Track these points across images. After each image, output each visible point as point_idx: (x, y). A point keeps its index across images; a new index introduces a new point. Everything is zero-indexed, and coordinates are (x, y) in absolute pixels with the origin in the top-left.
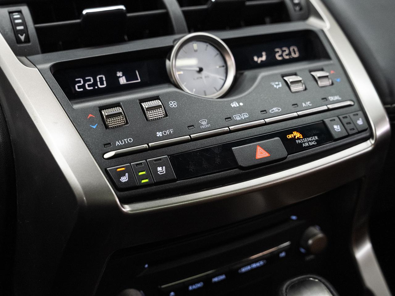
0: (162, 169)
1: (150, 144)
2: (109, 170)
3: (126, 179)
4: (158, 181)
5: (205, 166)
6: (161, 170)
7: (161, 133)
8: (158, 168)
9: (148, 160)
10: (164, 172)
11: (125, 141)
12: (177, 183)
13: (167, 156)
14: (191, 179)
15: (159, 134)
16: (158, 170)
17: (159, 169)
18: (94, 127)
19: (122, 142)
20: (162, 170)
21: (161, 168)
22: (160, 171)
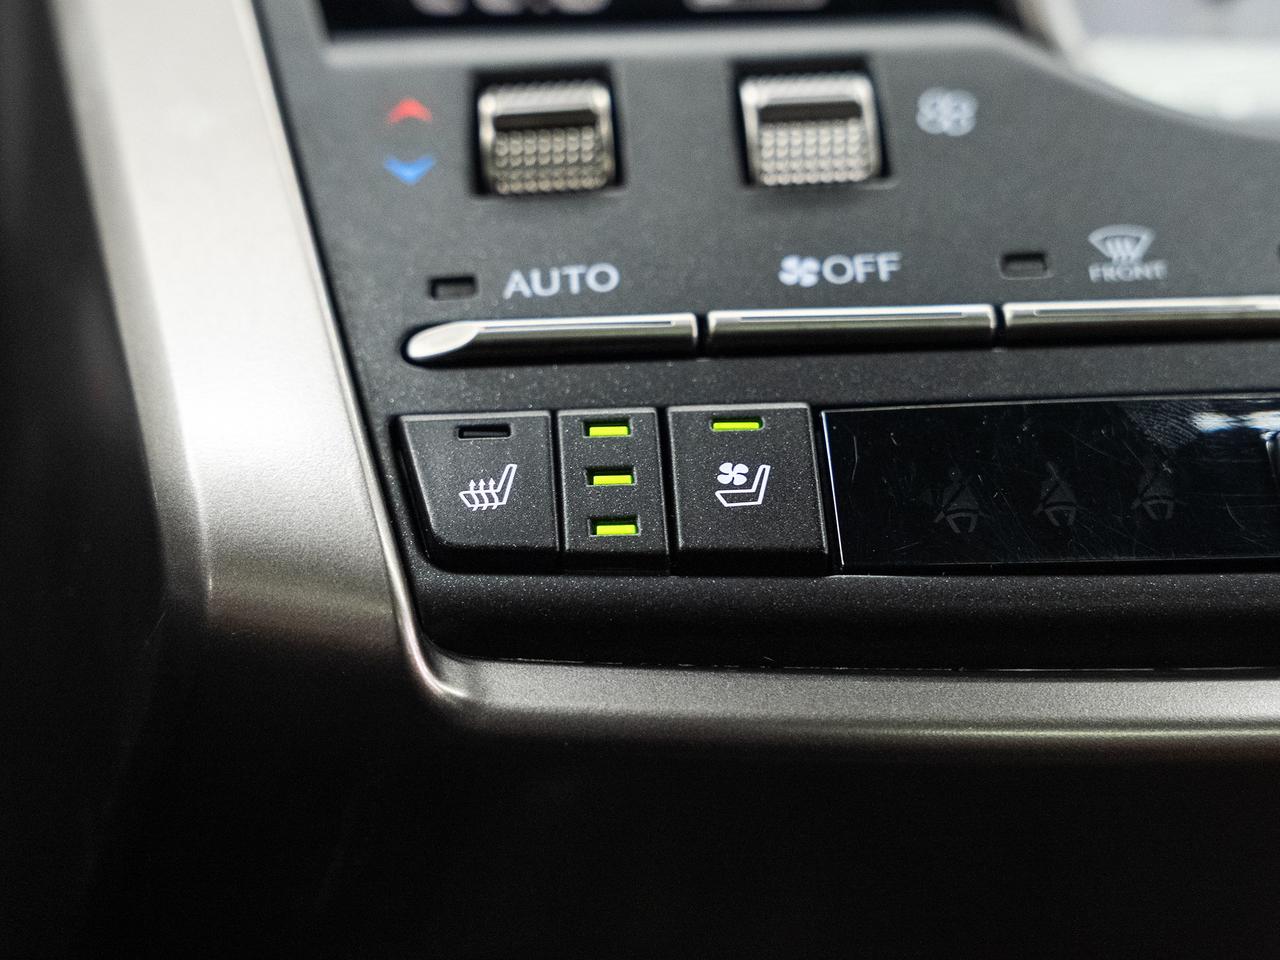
0: (750, 476)
1: (715, 318)
2: (412, 424)
3: (501, 496)
4: (697, 542)
5: (1049, 511)
6: (741, 480)
7: (811, 265)
8: (726, 467)
9: (672, 410)
10: (755, 496)
11: (565, 280)
12: (827, 585)
13: (802, 406)
14: (931, 581)
15: (798, 271)
16: (723, 480)
17: (732, 473)
18: (409, 173)
19: (546, 282)
20: (748, 485)
21: (743, 468)
22: (731, 486)
